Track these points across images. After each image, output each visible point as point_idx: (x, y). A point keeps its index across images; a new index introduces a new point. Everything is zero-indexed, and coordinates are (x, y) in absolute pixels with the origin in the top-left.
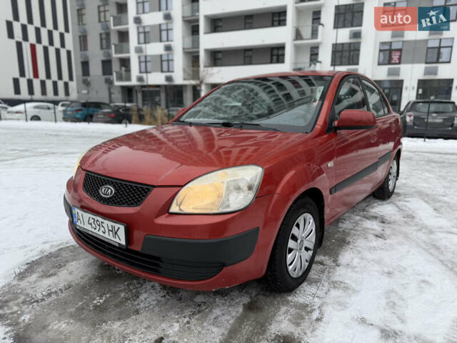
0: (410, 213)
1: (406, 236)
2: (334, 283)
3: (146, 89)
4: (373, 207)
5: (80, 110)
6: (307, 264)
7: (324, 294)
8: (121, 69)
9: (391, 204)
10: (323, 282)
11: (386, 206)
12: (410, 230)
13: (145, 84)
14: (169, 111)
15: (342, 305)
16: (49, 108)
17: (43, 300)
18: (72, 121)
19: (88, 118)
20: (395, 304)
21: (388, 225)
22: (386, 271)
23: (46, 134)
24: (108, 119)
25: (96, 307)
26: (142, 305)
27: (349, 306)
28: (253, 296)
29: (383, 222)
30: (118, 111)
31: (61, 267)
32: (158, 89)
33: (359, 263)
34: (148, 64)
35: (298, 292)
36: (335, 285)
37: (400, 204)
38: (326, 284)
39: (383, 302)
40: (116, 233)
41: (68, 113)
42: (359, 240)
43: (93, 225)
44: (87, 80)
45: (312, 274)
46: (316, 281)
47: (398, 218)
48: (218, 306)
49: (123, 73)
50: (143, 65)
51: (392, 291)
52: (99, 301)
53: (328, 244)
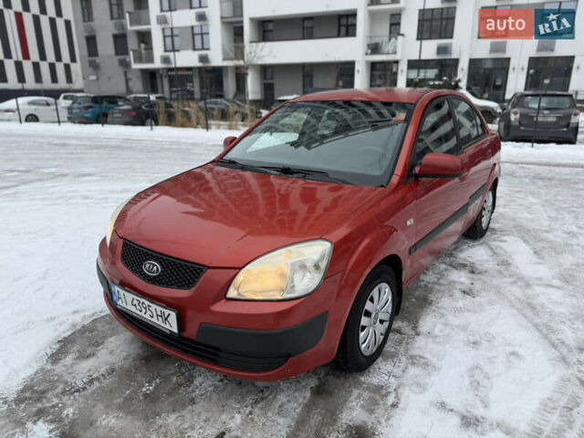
0: (506, 258)
1: (498, 291)
2: (412, 357)
3: (174, 73)
4: (462, 251)
5: (90, 107)
6: (382, 337)
7: (401, 372)
8: (139, 47)
9: (484, 246)
10: (400, 356)
11: (478, 248)
12: (504, 282)
13: (173, 66)
14: (206, 104)
15: (421, 387)
16: (48, 104)
17: (84, 389)
18: (80, 123)
19: (101, 119)
20: (479, 383)
21: (479, 276)
22: (472, 341)
23: (49, 143)
24: (128, 119)
25: (146, 395)
26: (197, 392)
27: (428, 387)
28: (321, 377)
29: (473, 273)
30: (140, 107)
31: (98, 345)
32: (189, 73)
33: (441, 331)
34: (175, 39)
35: (372, 370)
36: (414, 360)
37: (494, 244)
38: (404, 359)
39: (467, 381)
40: (166, 319)
41: (74, 111)
42: (443, 299)
43: (138, 307)
44: (95, 61)
45: (389, 347)
46: (393, 356)
47: (490, 266)
48: (283, 390)
49: (143, 52)
50: (169, 40)
51: (477, 367)
52: (148, 388)
53: (407, 305)
